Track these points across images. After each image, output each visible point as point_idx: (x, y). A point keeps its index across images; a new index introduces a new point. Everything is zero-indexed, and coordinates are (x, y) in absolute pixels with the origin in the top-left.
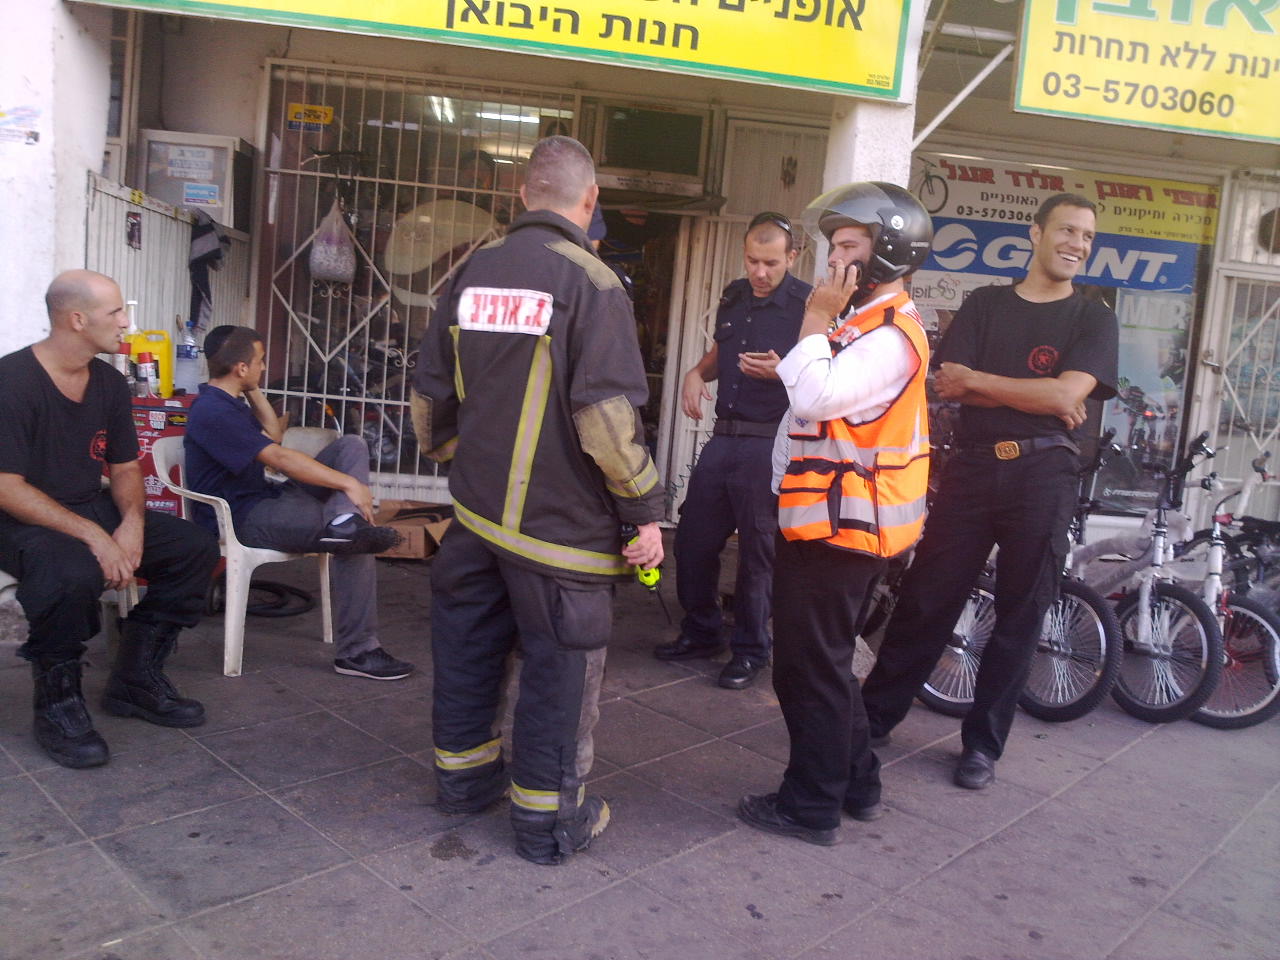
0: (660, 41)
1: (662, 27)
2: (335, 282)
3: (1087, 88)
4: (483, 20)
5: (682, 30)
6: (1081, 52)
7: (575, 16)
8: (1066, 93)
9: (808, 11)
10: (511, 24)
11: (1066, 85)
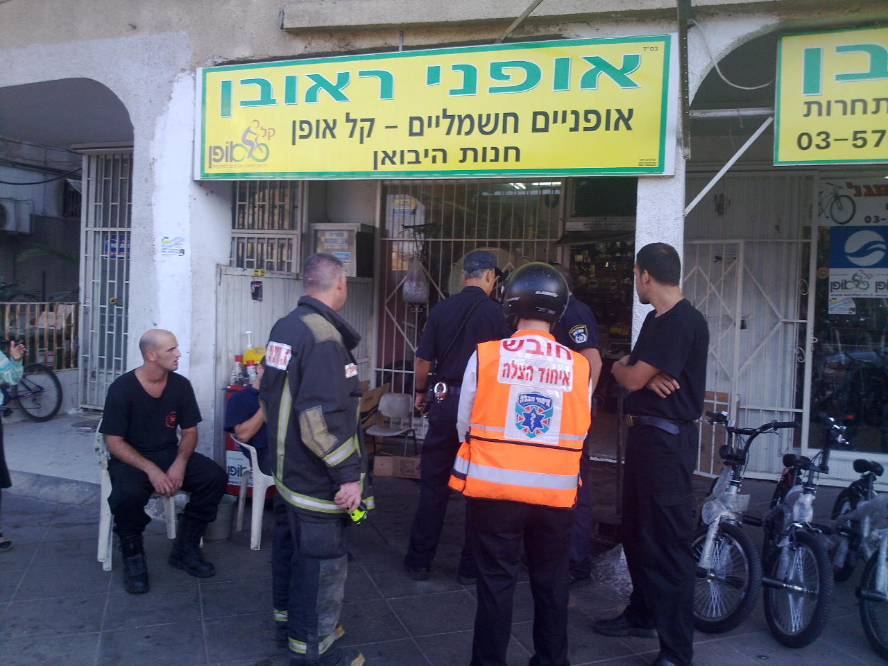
0: (496, 159)
1: (496, 150)
2: (419, 304)
3: (836, 140)
4: (393, 163)
5: (510, 151)
6: (829, 113)
7: (444, 152)
8: (818, 146)
9: (592, 124)
10: (409, 163)
11: (817, 140)
